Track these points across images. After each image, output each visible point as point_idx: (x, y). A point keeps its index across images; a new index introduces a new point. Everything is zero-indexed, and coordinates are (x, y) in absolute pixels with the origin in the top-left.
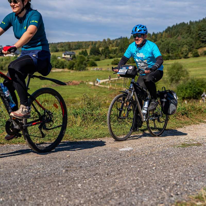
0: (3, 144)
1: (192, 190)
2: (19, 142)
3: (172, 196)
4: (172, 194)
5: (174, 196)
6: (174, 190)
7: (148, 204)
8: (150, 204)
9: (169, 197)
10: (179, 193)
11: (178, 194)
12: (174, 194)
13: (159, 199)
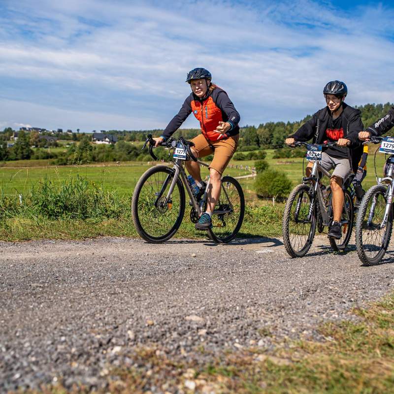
0: (103, 235)
1: (370, 297)
2: (123, 235)
3: (345, 303)
4: (344, 300)
5: (346, 302)
6: (346, 296)
7: (313, 309)
8: (316, 309)
9: (340, 303)
10: (352, 299)
11: (351, 301)
12: (346, 300)
13: (327, 305)
